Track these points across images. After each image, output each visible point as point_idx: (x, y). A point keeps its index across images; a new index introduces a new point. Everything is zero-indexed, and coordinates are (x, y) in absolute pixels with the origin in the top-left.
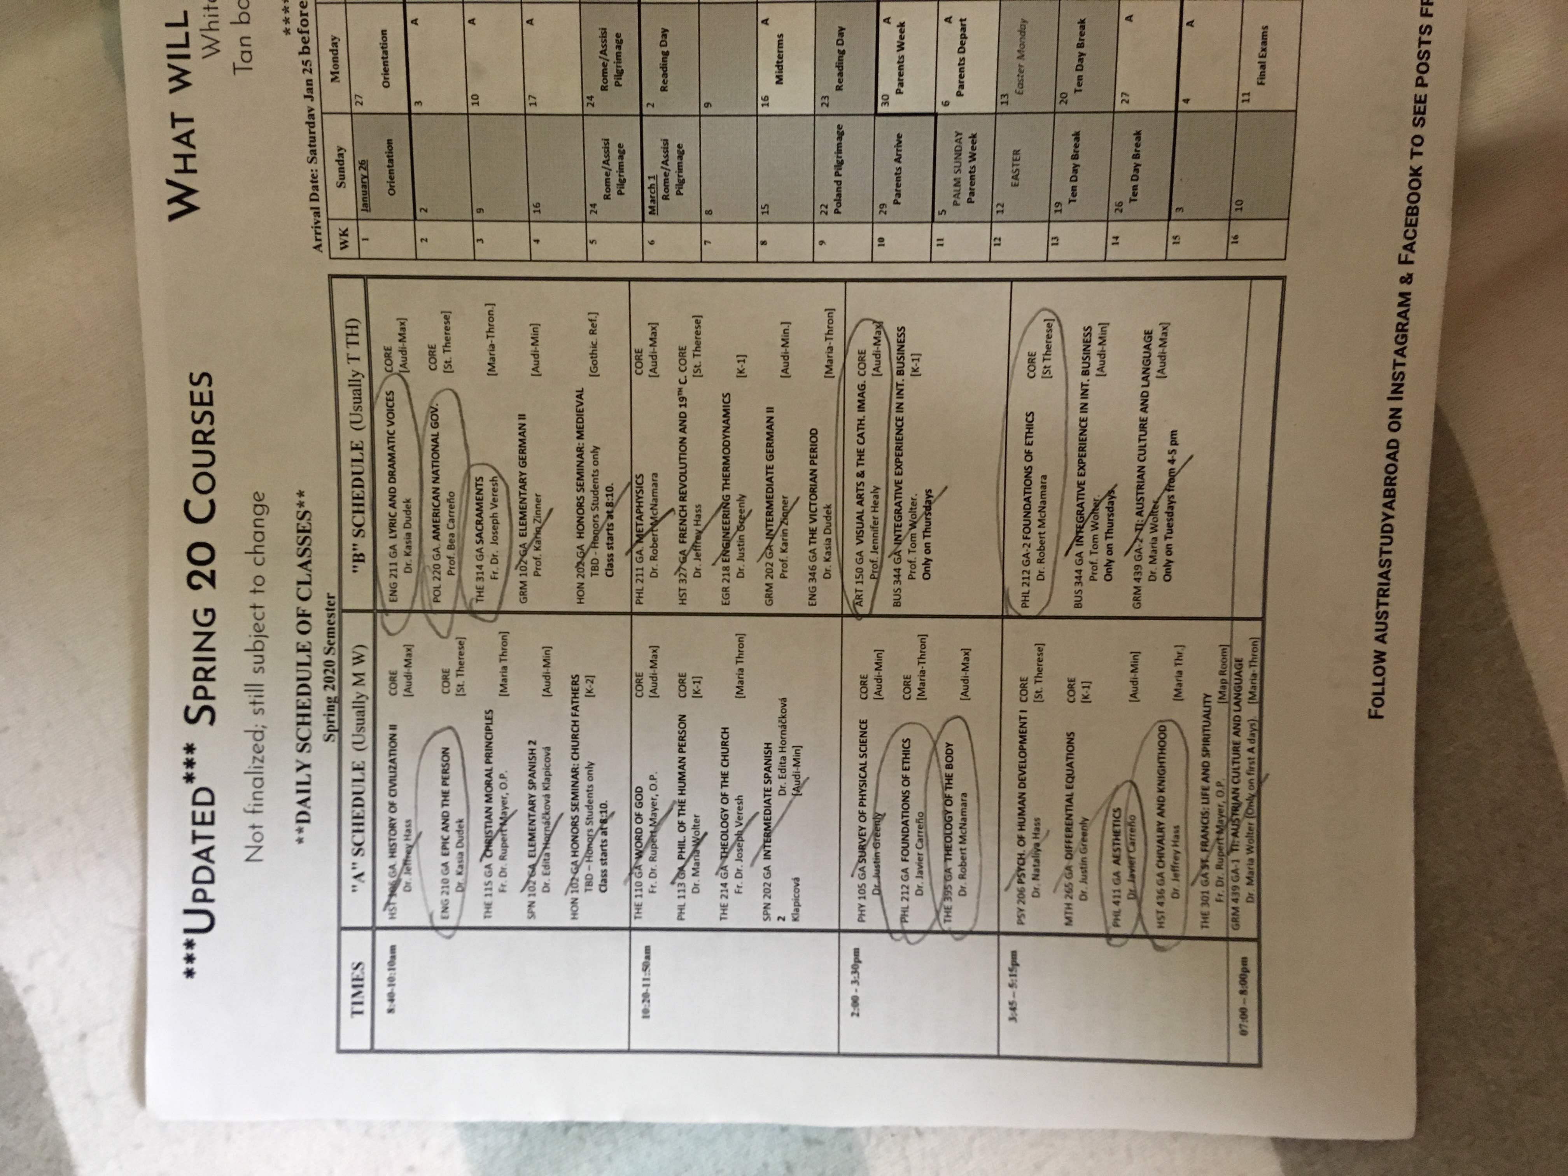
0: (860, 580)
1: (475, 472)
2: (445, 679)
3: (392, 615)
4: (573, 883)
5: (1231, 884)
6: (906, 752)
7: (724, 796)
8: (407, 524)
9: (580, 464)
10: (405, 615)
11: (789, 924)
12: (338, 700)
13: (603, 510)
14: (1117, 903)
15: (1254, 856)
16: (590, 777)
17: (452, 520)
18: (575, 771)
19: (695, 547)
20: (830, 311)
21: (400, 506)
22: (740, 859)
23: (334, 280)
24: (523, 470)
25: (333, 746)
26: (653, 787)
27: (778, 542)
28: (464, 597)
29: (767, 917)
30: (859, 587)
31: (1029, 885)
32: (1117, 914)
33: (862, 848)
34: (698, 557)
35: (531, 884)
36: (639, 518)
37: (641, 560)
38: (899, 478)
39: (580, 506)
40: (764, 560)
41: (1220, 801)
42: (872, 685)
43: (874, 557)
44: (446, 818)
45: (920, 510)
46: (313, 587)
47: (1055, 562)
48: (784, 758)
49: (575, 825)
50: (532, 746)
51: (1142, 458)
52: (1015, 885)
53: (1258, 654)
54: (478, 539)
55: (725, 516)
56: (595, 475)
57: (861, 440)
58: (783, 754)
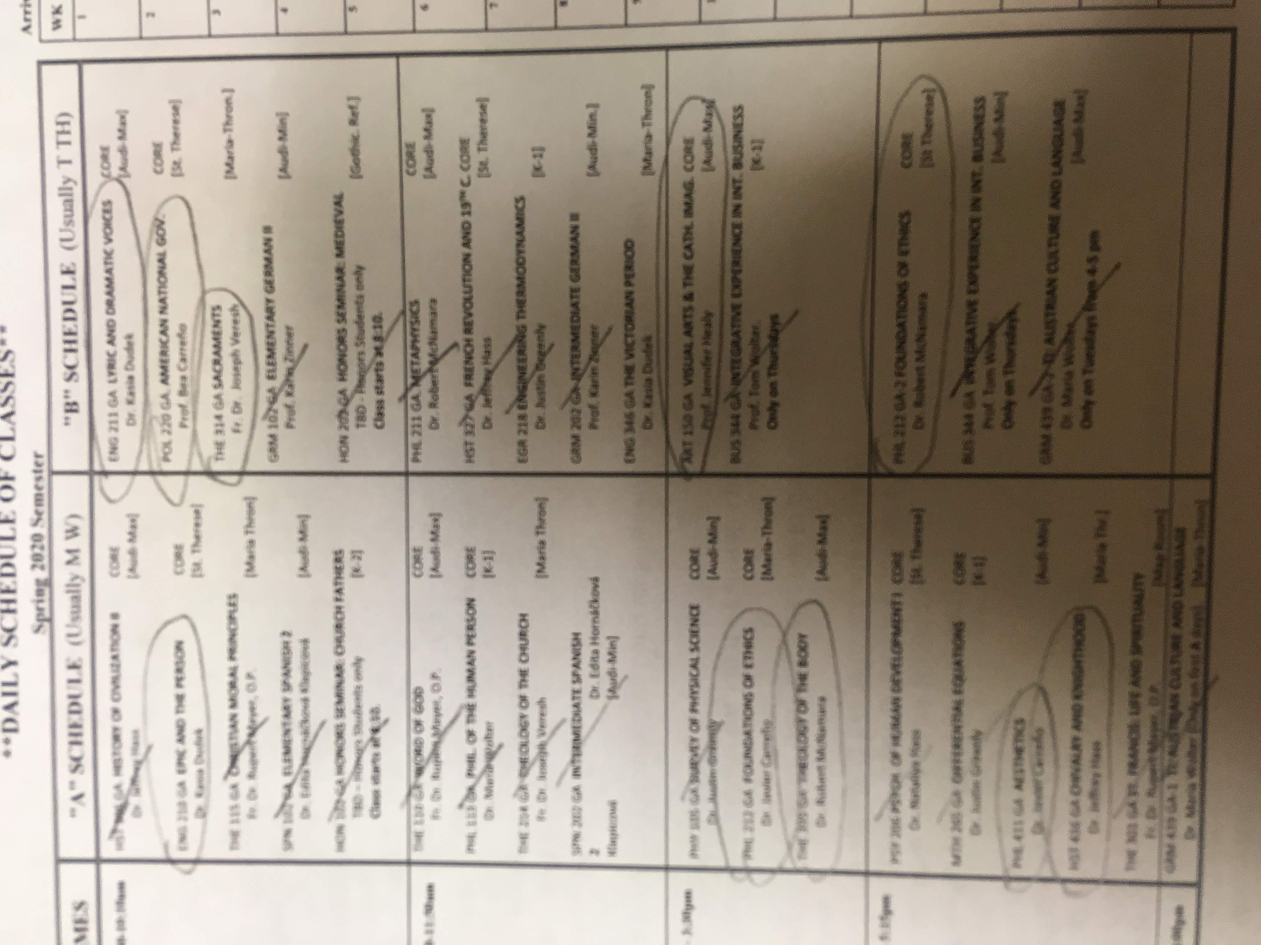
0: (689, 429)
1: (212, 300)
2: (178, 556)
3: (112, 478)
4: (338, 807)
5: (1166, 815)
6: (748, 645)
7: (523, 699)
8: (130, 365)
9: (340, 289)
10: (127, 479)
11: (604, 858)
12: (49, 582)
13: (370, 345)
14: (1018, 838)
15: (1196, 780)
16: (358, 676)
17: (183, 360)
18: (339, 668)
19: (484, 390)
20: (648, 89)
21: (120, 343)
22: (542, 776)
23: (45, 68)
24: (270, 297)
25: (43, 639)
26: (436, 688)
27: (585, 384)
28: (200, 455)
29: (577, 850)
30: (688, 438)
31: (906, 813)
32: (1018, 852)
33: (694, 765)
34: (488, 403)
35: (286, 809)
36: (415, 355)
37: (418, 406)
38: (737, 301)
39: (341, 340)
40: (570, 406)
41: (1154, 710)
42: (705, 562)
43: (706, 400)
44: (181, 728)
45: (764, 341)
46: (18, 443)
47: (938, 405)
48: (596, 652)
49: (340, 735)
50: (286, 638)
51: (1053, 268)
52: (888, 814)
53: (1207, 521)
54: (216, 382)
55: (521, 352)
56: (360, 302)
57: (688, 253)
58: (595, 647)
